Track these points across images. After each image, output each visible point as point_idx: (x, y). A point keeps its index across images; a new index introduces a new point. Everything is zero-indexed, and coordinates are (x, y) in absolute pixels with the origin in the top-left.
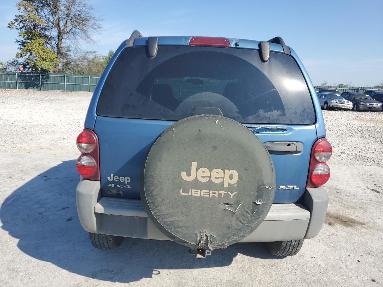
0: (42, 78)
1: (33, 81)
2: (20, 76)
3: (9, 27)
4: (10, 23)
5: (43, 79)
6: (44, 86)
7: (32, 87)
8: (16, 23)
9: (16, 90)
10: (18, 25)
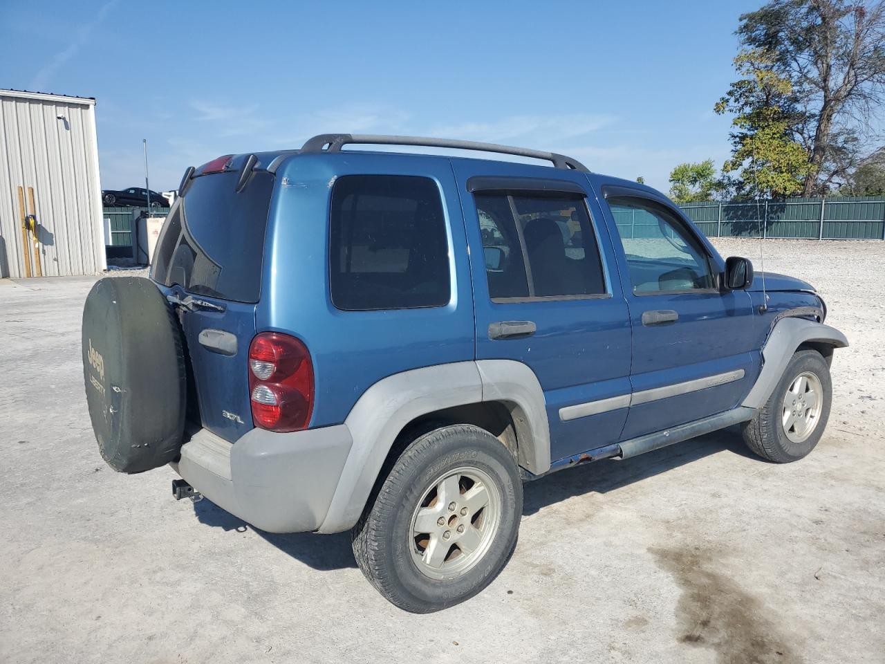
0: (769, 210)
1: (752, 218)
2: (726, 210)
3: (718, 109)
4: (719, 101)
5: (772, 212)
6: (771, 229)
7: (747, 232)
8: (733, 99)
9: (715, 238)
10: (735, 102)
